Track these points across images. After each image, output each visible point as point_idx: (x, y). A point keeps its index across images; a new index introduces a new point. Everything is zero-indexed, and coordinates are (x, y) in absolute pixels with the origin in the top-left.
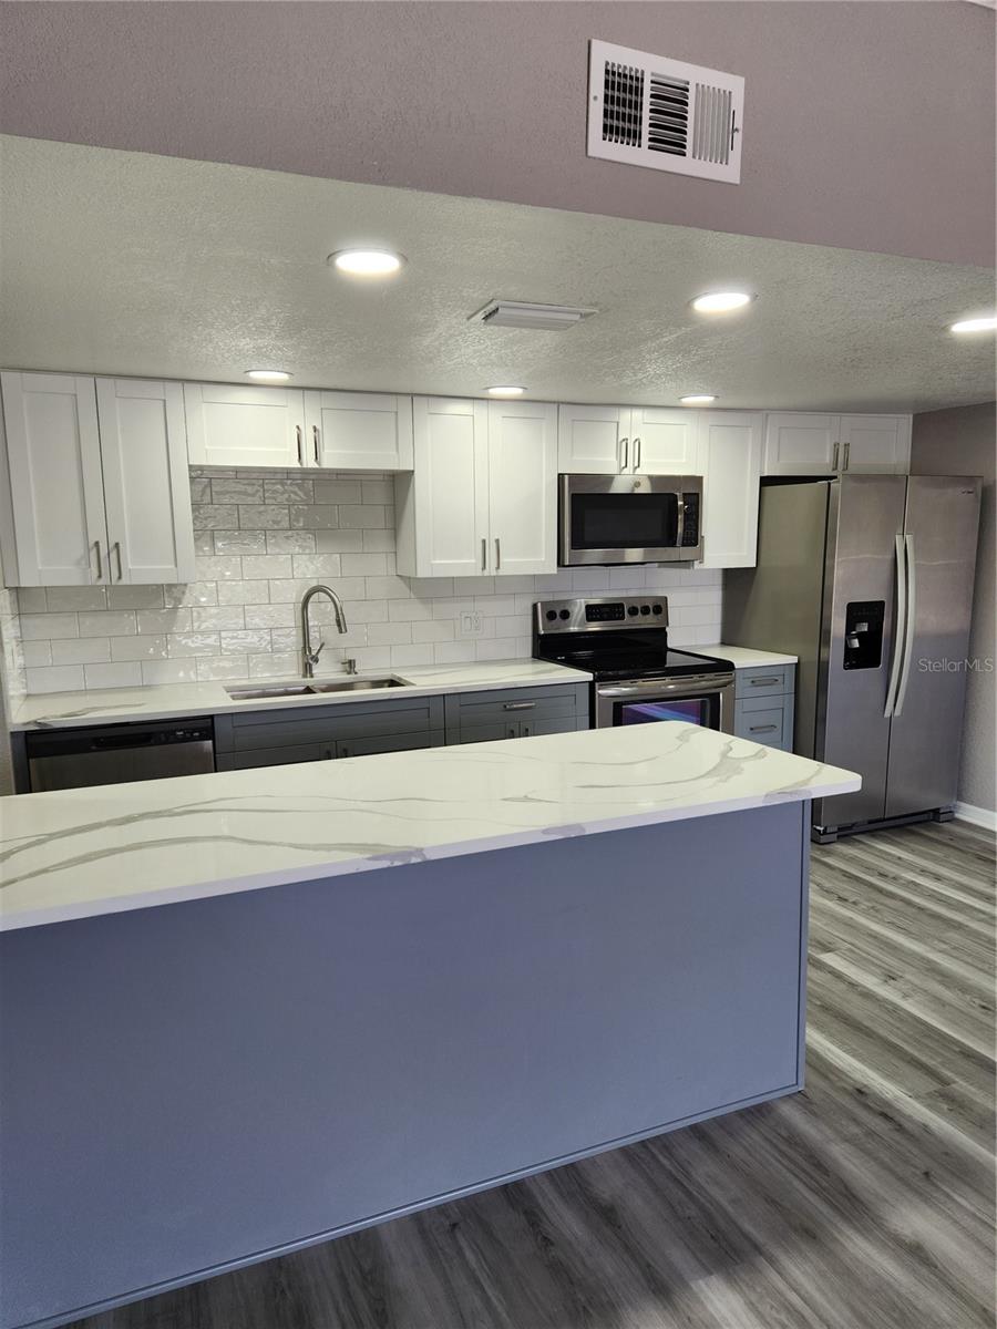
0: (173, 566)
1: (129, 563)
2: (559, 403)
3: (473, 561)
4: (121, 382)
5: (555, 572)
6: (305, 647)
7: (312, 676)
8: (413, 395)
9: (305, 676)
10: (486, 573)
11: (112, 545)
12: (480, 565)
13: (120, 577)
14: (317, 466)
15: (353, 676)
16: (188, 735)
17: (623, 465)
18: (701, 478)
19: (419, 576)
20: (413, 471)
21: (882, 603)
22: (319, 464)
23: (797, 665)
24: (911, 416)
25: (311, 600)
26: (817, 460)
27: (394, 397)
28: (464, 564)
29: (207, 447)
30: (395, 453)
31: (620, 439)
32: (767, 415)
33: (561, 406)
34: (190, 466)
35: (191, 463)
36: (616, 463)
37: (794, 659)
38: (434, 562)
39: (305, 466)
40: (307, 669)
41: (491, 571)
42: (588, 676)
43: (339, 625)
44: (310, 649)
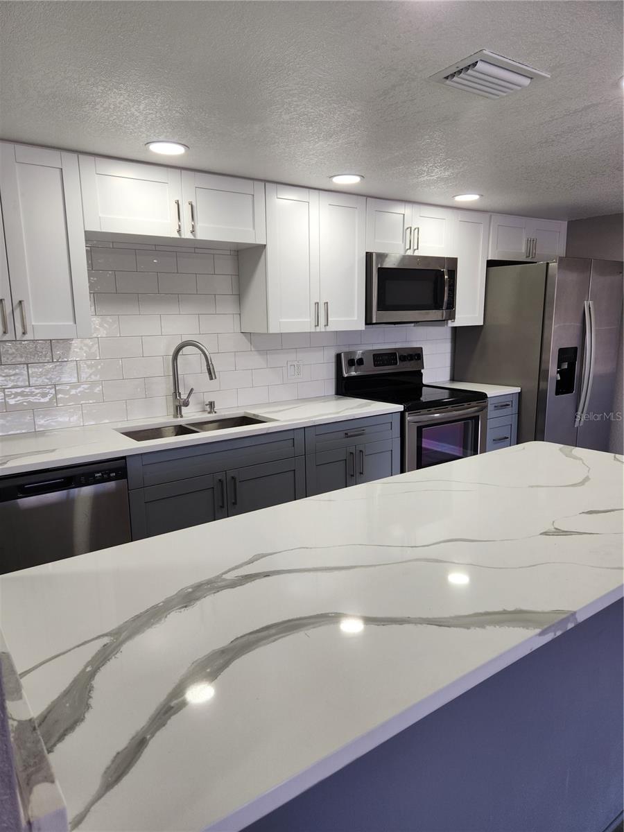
0: (72, 323)
1: (33, 321)
2: (367, 196)
3: (309, 320)
4: (19, 148)
5: (364, 329)
6: (175, 392)
7: (182, 417)
8: (265, 181)
9: (175, 416)
10: (318, 329)
11: (16, 302)
12: (313, 324)
13: (24, 333)
14: (192, 237)
15: (214, 415)
16: (105, 476)
17: (408, 247)
18: (456, 259)
19: (271, 331)
20: (265, 245)
21: (576, 348)
22: (194, 235)
23: (520, 394)
24: (566, 222)
25: (180, 353)
26: (518, 250)
27: (251, 182)
28: (301, 322)
29: (100, 215)
30: (251, 229)
31: (405, 228)
32: (491, 216)
33: (368, 199)
34: (85, 232)
35: (87, 229)
36: (403, 245)
37: (518, 390)
38: (281, 320)
39: (183, 237)
40: (178, 411)
41: (321, 328)
42: (400, 408)
43: (210, 373)
44: (180, 394)
